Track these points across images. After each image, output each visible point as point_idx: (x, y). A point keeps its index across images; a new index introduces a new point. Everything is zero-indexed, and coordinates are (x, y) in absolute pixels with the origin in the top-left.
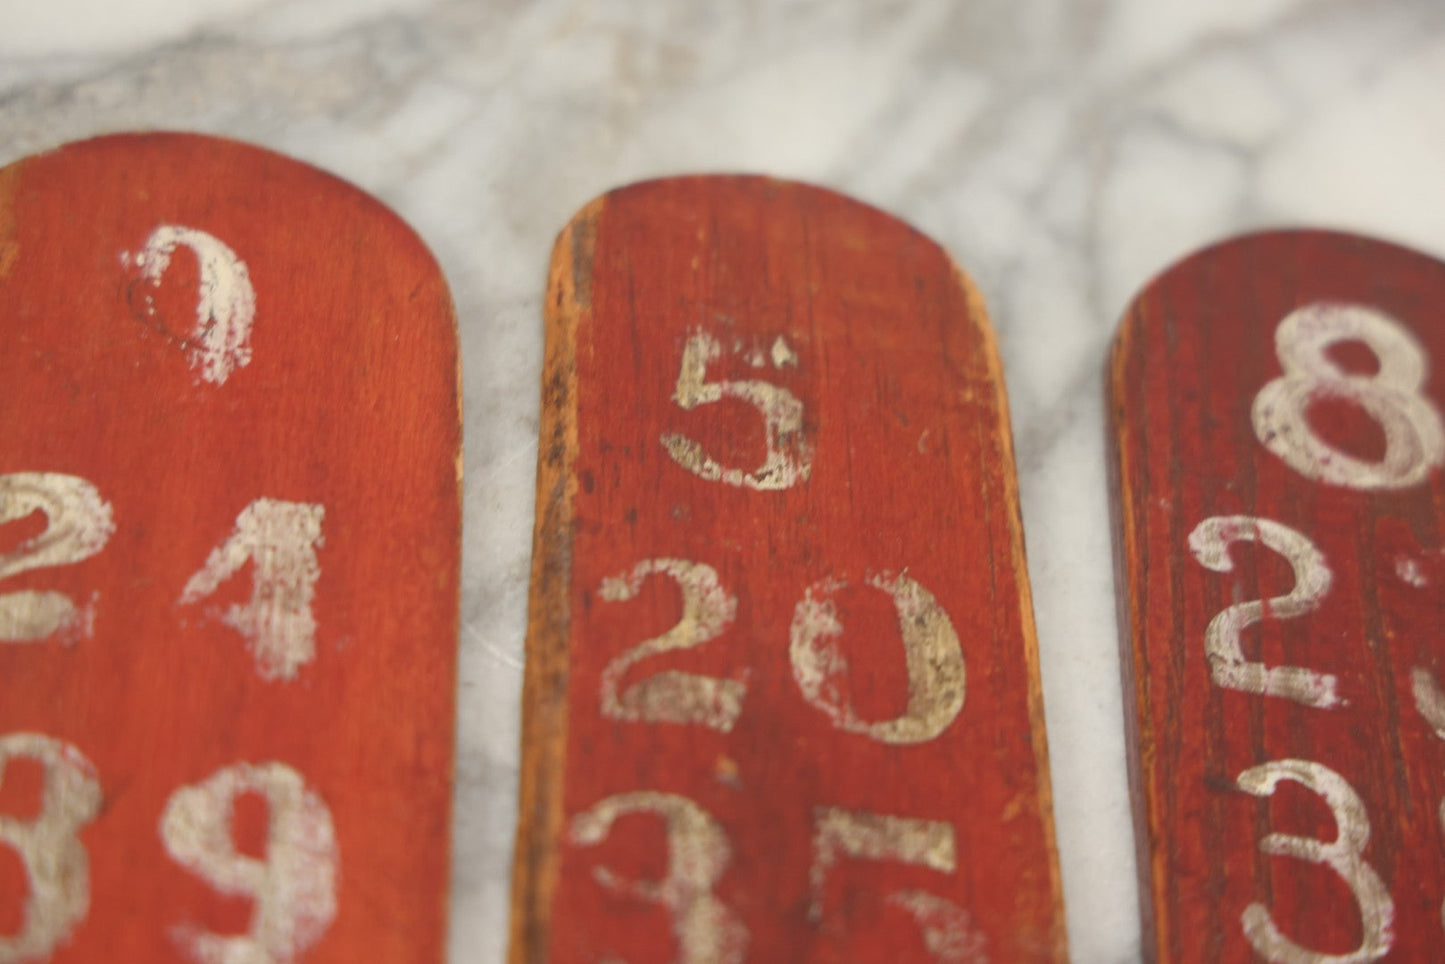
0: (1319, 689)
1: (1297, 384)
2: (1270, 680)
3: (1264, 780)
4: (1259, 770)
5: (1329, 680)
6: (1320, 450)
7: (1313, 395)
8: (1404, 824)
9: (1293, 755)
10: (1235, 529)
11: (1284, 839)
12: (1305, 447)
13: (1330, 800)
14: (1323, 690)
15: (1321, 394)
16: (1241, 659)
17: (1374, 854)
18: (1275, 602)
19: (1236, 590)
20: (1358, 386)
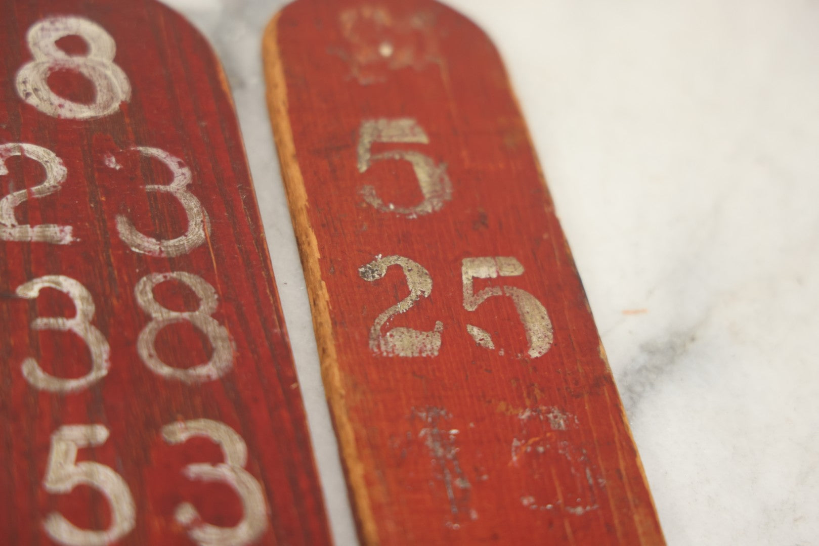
0: (63, 234)
1: (43, 63)
2: (33, 233)
3: (32, 289)
4: (29, 284)
5: (68, 229)
6: (56, 99)
7: (50, 69)
8: (115, 302)
9: (49, 273)
10: (8, 150)
11: (45, 320)
12: (49, 99)
13: (71, 295)
14: (64, 235)
15: (57, 69)
16: (16, 224)
17: (98, 321)
18: (34, 189)
19: (11, 185)
20: (77, 61)
